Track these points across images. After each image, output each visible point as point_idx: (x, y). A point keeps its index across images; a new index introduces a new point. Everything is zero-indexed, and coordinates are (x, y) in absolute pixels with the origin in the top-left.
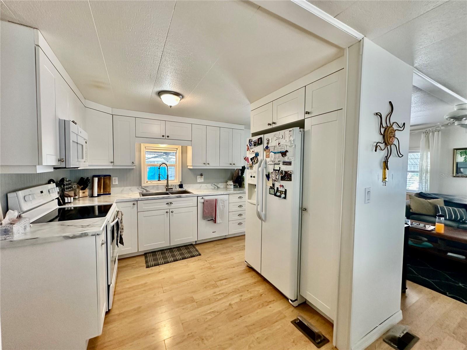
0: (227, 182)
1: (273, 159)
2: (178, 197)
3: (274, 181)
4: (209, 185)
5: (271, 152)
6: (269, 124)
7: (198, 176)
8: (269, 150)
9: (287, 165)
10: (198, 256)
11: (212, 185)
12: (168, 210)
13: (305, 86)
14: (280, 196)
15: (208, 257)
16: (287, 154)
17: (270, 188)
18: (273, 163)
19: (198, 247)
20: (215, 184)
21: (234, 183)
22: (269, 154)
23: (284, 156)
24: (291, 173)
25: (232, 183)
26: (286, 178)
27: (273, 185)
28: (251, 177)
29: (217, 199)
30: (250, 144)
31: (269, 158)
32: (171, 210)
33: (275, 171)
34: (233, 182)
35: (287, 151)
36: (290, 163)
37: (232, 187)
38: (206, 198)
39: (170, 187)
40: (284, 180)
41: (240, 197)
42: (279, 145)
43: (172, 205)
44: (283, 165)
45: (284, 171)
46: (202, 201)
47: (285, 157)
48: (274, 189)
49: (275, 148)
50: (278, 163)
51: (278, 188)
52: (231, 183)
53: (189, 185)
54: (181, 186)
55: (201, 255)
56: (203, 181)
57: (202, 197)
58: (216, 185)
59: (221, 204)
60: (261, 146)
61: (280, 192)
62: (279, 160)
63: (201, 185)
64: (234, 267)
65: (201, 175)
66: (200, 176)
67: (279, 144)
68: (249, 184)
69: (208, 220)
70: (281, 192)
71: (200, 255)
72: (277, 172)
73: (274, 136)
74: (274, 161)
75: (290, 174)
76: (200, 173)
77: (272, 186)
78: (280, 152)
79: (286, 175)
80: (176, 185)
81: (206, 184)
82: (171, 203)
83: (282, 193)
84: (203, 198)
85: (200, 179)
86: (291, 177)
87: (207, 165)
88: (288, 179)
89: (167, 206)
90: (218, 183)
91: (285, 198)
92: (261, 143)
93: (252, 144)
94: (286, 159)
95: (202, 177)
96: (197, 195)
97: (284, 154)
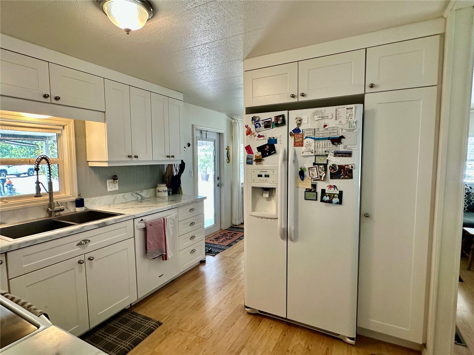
0: (155, 187)
1: (312, 148)
2: (101, 226)
3: (314, 180)
4: (128, 195)
5: (307, 137)
6: (293, 96)
7: (107, 180)
8: (303, 135)
9: (343, 156)
10: (157, 327)
11: (132, 195)
12: (82, 258)
13: (366, 48)
15: (179, 323)
16: (343, 140)
17: (305, 192)
18: (313, 154)
20: (137, 192)
21: (168, 188)
22: (303, 141)
23: (336, 143)
24: (352, 167)
25: (166, 189)
26: (342, 175)
27: (314, 186)
28: (260, 176)
29: (165, 218)
30: (257, 124)
31: (302, 146)
32: (88, 256)
33: (317, 166)
34: (166, 186)
35: (342, 137)
36: (349, 154)
37: (166, 194)
38: (147, 219)
39: (57, 208)
41: (192, 210)
42: (324, 128)
43: (90, 245)
44: (334, 156)
45: (338, 165)
46: (142, 225)
47: (338, 146)
48: (315, 191)
49: (316, 133)
50: (324, 153)
51: (323, 191)
52: (163, 188)
53: (93, 199)
54: (80, 203)
55: (162, 324)
56: (117, 188)
57: (141, 218)
58: (138, 194)
59: (170, 226)
60: (284, 129)
61: (330, 196)
62: (326, 149)
63: (115, 195)
64: (234, 323)
65: (115, 178)
66: (112, 180)
67: (325, 126)
68: (253, 188)
69: (154, 258)
71: (160, 324)
72: (321, 166)
73: (315, 114)
74: (315, 152)
75: (350, 168)
76: (111, 174)
77: (310, 187)
78: (329, 139)
79: (342, 170)
80: (66, 203)
81: (123, 194)
82: (86, 241)
83: (334, 197)
84: (142, 220)
85: (112, 187)
86: (352, 173)
87: (134, 159)
88: (346, 177)
89: (78, 248)
90: (142, 190)
91: (340, 203)
93: (260, 125)
94: (341, 148)
95: (116, 181)
96: (134, 216)
97: (336, 141)
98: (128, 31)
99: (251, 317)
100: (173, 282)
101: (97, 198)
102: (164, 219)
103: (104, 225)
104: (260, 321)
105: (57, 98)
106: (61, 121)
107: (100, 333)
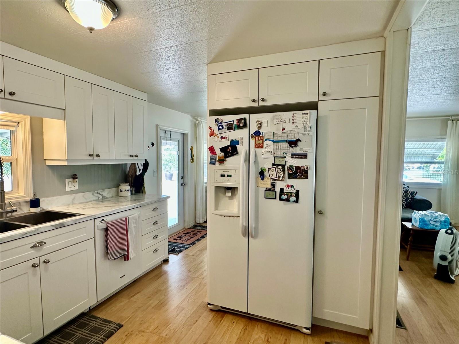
0: (118, 186)
1: (272, 150)
2: (58, 226)
4: (89, 195)
5: (266, 140)
6: (254, 101)
7: (66, 180)
8: (263, 137)
9: (299, 158)
10: (118, 329)
11: (93, 194)
12: (36, 261)
13: (319, 60)
14: (288, 200)
15: (141, 324)
16: (299, 143)
17: (265, 191)
18: (272, 156)
19: (101, 315)
20: (99, 191)
21: (131, 188)
22: (263, 143)
23: (293, 146)
24: (307, 168)
25: (129, 188)
26: (299, 175)
27: (273, 185)
28: (222, 176)
29: (128, 218)
30: (220, 126)
31: (262, 147)
32: (43, 259)
33: (276, 166)
34: (129, 185)
35: (299, 140)
36: (304, 156)
37: (129, 193)
38: (109, 219)
39: (9, 209)
40: (296, 178)
41: (155, 209)
42: (282, 131)
43: (45, 247)
44: (292, 158)
45: (295, 166)
46: (104, 225)
47: (295, 148)
48: (274, 190)
49: (275, 136)
50: (282, 155)
51: (282, 190)
52: (126, 187)
53: (49, 199)
54: (35, 203)
55: (122, 326)
56: (76, 188)
57: (102, 218)
58: (99, 194)
59: (133, 225)
60: (246, 130)
61: (287, 195)
62: (284, 151)
63: (73, 195)
64: (197, 321)
65: (74, 177)
66: (71, 180)
67: (283, 129)
68: (216, 187)
69: (115, 259)
70: (289, 195)
71: (121, 326)
72: (280, 167)
73: (274, 118)
74: (275, 153)
75: (306, 169)
76: (70, 173)
77: (269, 186)
78: (286, 141)
79: (299, 171)
80: (20, 203)
81: (83, 194)
82: (42, 243)
83: (291, 196)
84: (103, 220)
85: (71, 186)
86: (308, 174)
87: (96, 158)
88: (302, 177)
89: (33, 251)
90: (103, 190)
91: (297, 201)
92: (245, 126)
93: (223, 127)
94: (297, 150)
95: (75, 180)
96: (95, 216)
97: (293, 143)
98: (91, 30)
99: (214, 313)
100: (135, 282)
101: (55, 198)
102: (126, 219)
103: (62, 226)
104: (222, 317)
105: (12, 94)
106: (16, 117)
107: (56, 340)
